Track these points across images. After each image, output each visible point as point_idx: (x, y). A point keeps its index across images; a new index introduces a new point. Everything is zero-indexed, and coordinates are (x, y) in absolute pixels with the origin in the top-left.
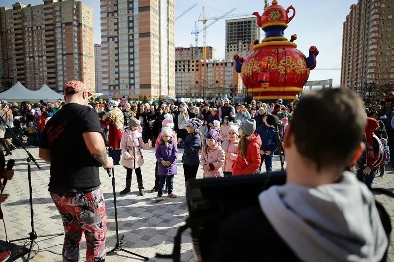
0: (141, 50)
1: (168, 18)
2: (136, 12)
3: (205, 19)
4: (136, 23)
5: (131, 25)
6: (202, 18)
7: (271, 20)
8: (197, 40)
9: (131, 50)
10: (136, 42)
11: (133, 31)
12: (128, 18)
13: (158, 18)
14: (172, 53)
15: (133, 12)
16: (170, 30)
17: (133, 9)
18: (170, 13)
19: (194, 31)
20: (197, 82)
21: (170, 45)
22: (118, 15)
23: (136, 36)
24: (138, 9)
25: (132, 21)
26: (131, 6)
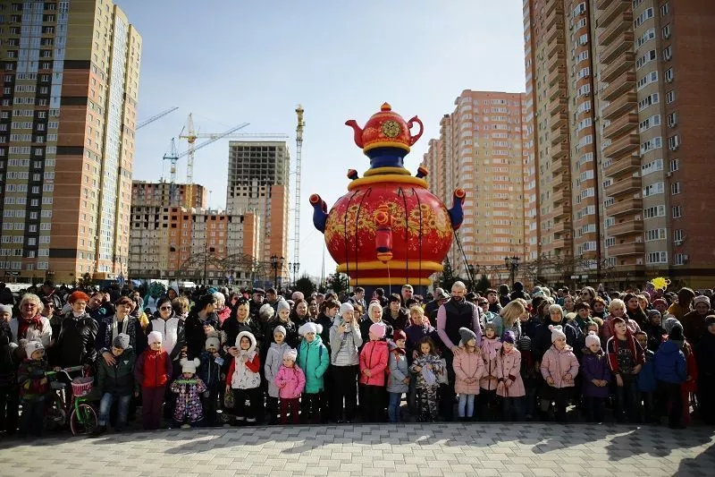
0: (60, 178)
1: (123, 125)
2: (55, 104)
3: (192, 135)
4: (53, 125)
5: (41, 127)
6: (186, 133)
7: (385, 137)
8: (173, 172)
9: (37, 178)
10: (50, 163)
11: (45, 140)
12: (36, 113)
13: (102, 121)
14: (126, 190)
15: (48, 103)
16: (124, 147)
17: (48, 97)
18: (126, 115)
19: (169, 155)
20: (172, 250)
21: (122, 176)
22: (11, 103)
23: (51, 150)
24: (59, 99)
25: (45, 121)
26: (44, 91)
